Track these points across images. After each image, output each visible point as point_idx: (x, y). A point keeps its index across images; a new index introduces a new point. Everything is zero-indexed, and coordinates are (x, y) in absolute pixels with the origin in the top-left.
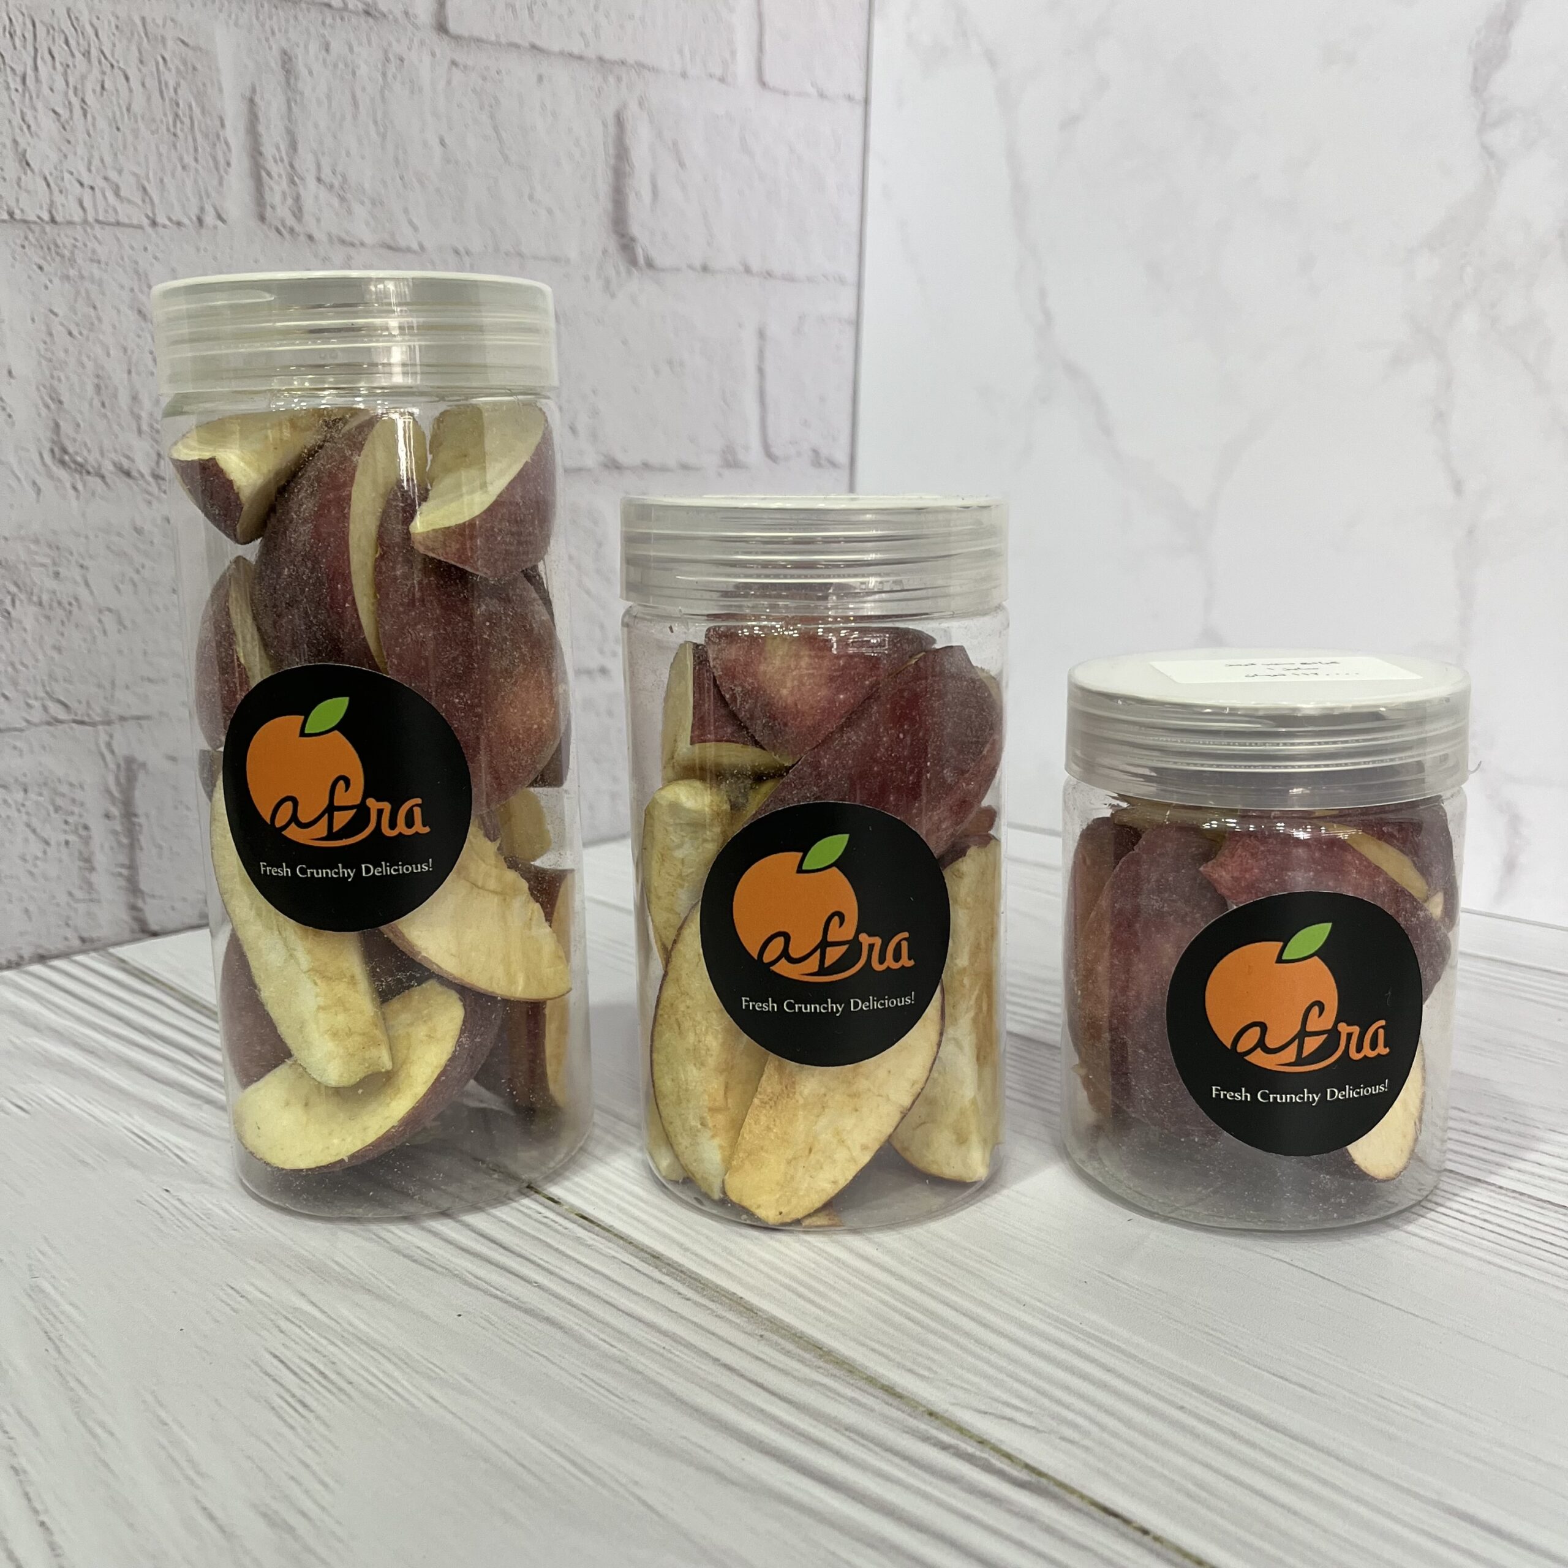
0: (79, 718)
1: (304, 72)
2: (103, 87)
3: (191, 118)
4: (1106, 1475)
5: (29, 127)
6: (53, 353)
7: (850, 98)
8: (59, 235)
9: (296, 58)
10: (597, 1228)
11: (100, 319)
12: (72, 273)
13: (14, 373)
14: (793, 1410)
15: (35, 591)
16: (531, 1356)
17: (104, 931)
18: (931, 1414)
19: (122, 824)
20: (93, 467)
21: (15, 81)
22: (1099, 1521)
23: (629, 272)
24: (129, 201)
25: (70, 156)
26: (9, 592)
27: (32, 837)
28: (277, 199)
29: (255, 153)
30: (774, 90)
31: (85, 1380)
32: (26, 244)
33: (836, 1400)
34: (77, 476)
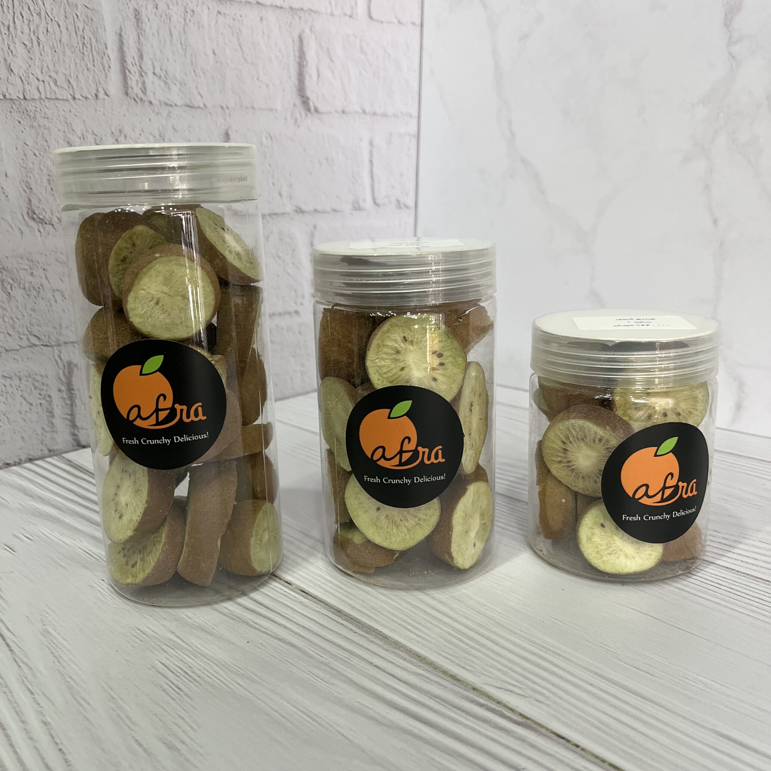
0: (45, 344)
1: (146, 20)
2: (47, 31)
3: (91, 45)
4: (558, 719)
5: (12, 52)
6: (27, 164)
7: (413, 23)
8: (28, 106)
9: (142, 12)
10: (310, 597)
11: (49, 147)
12: (35, 124)
13: (8, 175)
14: (409, 688)
15: (22, 282)
16: (283, 662)
17: (60, 446)
18: (474, 689)
19: (67, 394)
20: (48, 220)
21: (4, 29)
22: (556, 741)
23: (307, 115)
24: (61, 87)
25: (32, 66)
26: (9, 283)
27: (24, 401)
28: (134, 84)
29: (123, 61)
30: (377, 21)
31: (74, 677)
32: (12, 111)
33: (429, 683)
34: (40, 225)
